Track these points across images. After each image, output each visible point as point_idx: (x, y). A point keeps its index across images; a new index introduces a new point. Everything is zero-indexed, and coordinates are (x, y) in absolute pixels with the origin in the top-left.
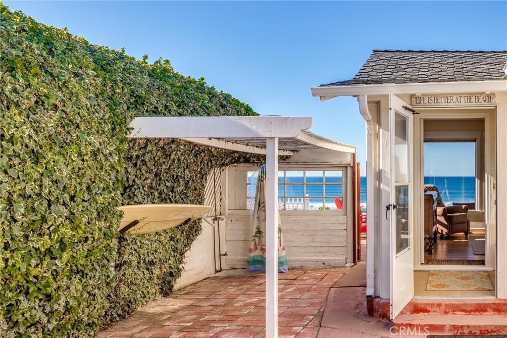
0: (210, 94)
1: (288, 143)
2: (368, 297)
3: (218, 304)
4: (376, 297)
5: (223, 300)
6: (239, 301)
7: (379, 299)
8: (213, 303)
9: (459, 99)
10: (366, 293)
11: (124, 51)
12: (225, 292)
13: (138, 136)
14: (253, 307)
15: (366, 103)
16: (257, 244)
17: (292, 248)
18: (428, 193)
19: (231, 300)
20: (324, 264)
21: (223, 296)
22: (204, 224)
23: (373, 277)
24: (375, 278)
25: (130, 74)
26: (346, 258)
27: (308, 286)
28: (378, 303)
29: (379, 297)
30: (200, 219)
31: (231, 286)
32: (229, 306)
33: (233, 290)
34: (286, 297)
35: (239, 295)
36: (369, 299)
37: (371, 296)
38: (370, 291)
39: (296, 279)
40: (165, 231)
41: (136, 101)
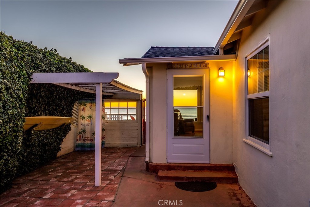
0: (74, 65)
1: (110, 88)
2: (146, 162)
3: (76, 164)
4: (150, 162)
5: (79, 162)
6: (86, 163)
7: (152, 163)
8: (74, 163)
9: (191, 65)
10: (145, 160)
11: (31, 43)
12: (81, 158)
13: (35, 82)
14: (92, 166)
15: (146, 68)
16: (82, 138)
17: (113, 138)
18: (175, 113)
19: (82, 162)
20: (127, 145)
21: (79, 160)
22: (72, 126)
23: (149, 152)
24: (149, 153)
25: (32, 53)
26: (138, 143)
27: (119, 156)
28: (151, 165)
29: (151, 162)
30: (70, 124)
31: (84, 155)
32: (81, 165)
33: (84, 157)
34: (108, 161)
35: (86, 160)
36: (147, 163)
37: (148, 162)
38: (147, 159)
39: (114, 152)
40: (53, 129)
41: (34, 65)
